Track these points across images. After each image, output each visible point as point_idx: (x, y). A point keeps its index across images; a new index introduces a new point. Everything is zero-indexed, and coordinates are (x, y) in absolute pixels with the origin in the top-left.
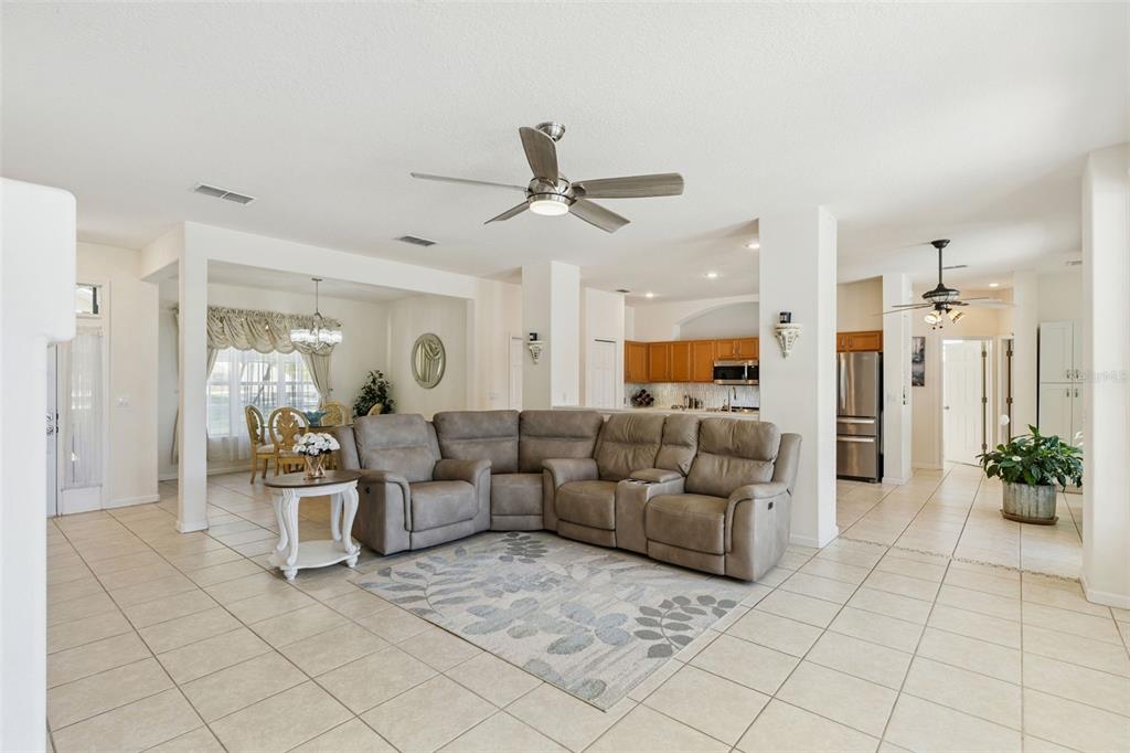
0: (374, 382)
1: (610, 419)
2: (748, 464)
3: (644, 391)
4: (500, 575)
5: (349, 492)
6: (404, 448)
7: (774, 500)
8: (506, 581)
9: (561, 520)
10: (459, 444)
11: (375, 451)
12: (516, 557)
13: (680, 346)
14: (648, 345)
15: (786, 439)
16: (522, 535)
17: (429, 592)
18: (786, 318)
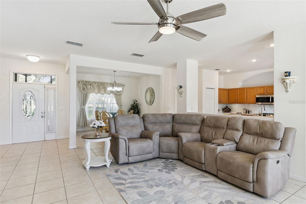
0: (134, 103)
1: (207, 117)
2: (267, 140)
3: (227, 107)
4: (155, 178)
5: (108, 141)
6: (131, 126)
7: (280, 160)
8: (157, 181)
9: (184, 156)
10: (151, 125)
11: (121, 127)
12: (164, 170)
13: (242, 90)
14: (229, 90)
15: (287, 130)
16: (170, 160)
17: (127, 182)
18: (288, 74)
